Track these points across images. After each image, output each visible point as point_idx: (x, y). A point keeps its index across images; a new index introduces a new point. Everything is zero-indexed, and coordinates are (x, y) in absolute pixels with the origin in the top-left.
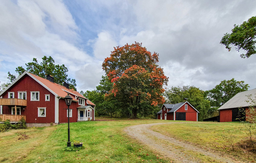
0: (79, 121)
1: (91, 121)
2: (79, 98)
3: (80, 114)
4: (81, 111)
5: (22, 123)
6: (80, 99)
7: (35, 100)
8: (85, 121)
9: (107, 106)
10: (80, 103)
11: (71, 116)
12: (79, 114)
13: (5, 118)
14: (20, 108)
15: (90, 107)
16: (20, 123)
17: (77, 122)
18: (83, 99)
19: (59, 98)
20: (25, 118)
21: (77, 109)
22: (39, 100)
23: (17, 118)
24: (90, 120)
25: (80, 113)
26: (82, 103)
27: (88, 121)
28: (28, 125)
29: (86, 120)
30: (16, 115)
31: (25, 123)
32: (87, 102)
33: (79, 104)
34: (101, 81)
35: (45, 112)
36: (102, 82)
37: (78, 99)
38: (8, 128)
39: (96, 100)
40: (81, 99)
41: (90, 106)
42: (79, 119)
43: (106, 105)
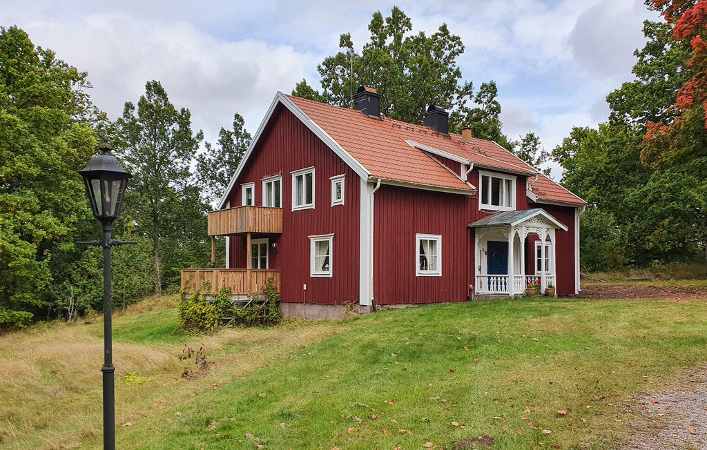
0: (478, 295)
1: (547, 295)
2: (481, 174)
3: (485, 258)
4: (491, 245)
5: (268, 302)
6: (485, 180)
7: (304, 206)
8: (508, 298)
9: (674, 205)
10: (485, 201)
11: (436, 270)
12: (481, 261)
13: (217, 284)
14: (266, 241)
15: (540, 217)
16: (260, 303)
17: (469, 299)
18: (504, 178)
19: (375, 185)
20: (279, 283)
21: (472, 231)
22: (313, 205)
23: (254, 280)
24: (543, 291)
25: (489, 254)
26: (504, 196)
27: (527, 296)
28: (285, 308)
29: (512, 294)
30: (248, 271)
31: (278, 303)
32: (529, 187)
33: (481, 206)
34: (643, 55)
35: (331, 256)
36: (648, 57)
37: (473, 177)
38: (226, 322)
39: (608, 169)
40: (491, 176)
41: (541, 212)
42: (482, 283)
43: (664, 196)
